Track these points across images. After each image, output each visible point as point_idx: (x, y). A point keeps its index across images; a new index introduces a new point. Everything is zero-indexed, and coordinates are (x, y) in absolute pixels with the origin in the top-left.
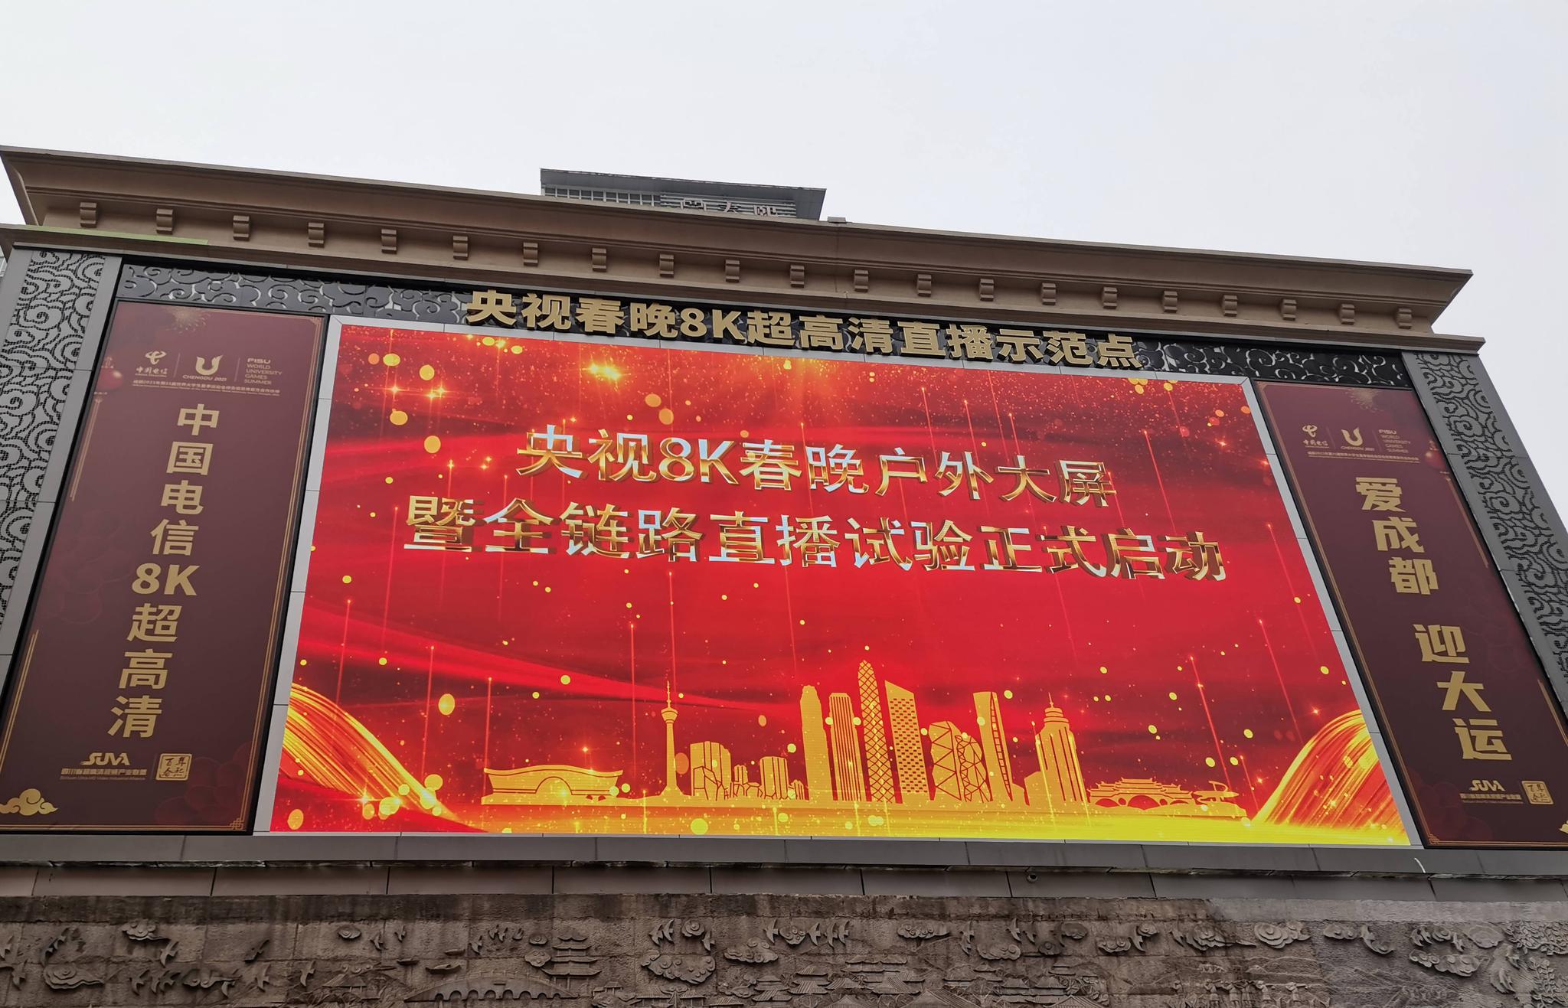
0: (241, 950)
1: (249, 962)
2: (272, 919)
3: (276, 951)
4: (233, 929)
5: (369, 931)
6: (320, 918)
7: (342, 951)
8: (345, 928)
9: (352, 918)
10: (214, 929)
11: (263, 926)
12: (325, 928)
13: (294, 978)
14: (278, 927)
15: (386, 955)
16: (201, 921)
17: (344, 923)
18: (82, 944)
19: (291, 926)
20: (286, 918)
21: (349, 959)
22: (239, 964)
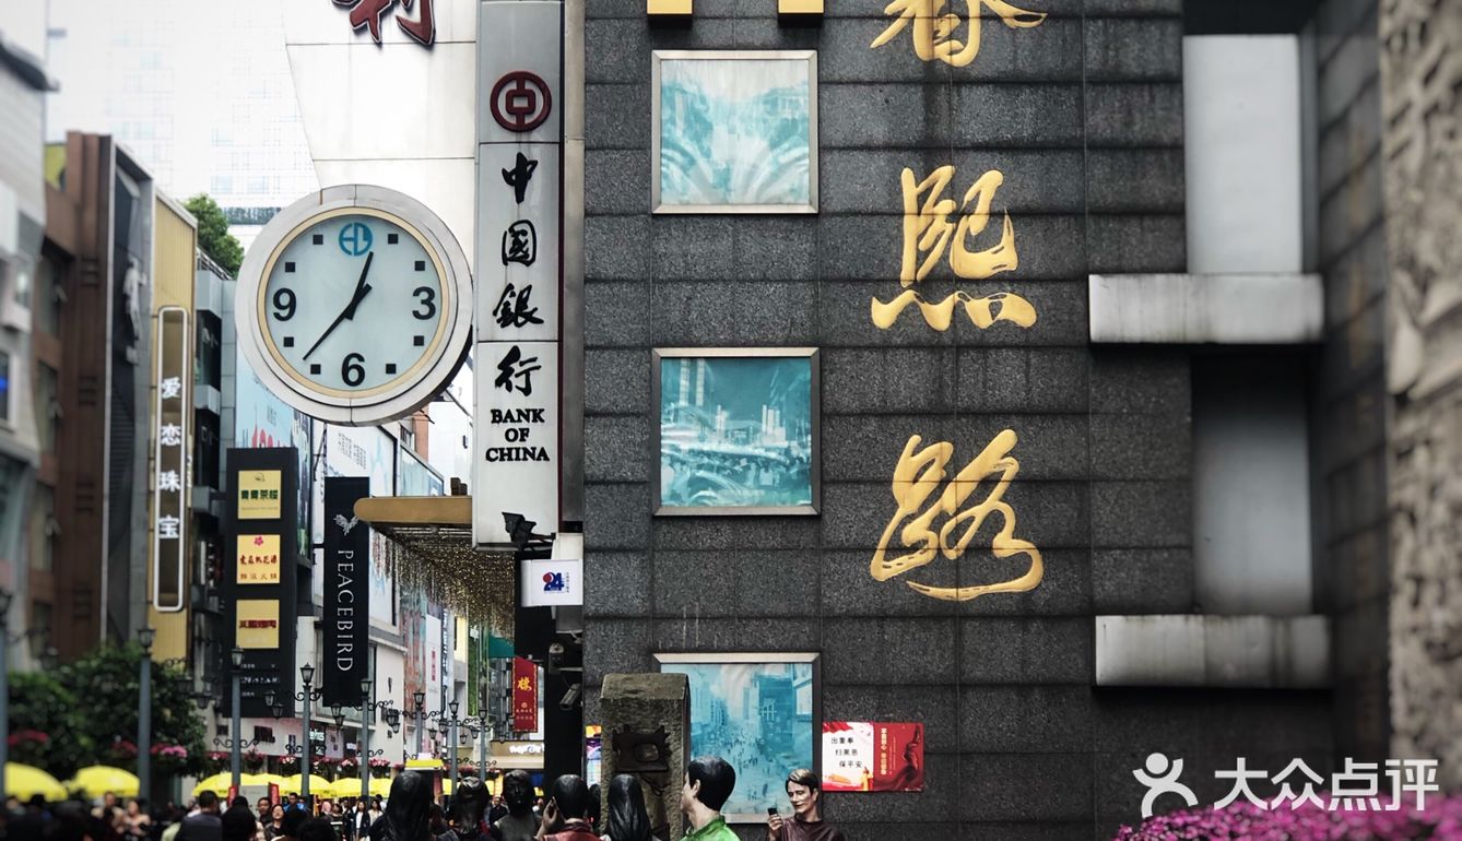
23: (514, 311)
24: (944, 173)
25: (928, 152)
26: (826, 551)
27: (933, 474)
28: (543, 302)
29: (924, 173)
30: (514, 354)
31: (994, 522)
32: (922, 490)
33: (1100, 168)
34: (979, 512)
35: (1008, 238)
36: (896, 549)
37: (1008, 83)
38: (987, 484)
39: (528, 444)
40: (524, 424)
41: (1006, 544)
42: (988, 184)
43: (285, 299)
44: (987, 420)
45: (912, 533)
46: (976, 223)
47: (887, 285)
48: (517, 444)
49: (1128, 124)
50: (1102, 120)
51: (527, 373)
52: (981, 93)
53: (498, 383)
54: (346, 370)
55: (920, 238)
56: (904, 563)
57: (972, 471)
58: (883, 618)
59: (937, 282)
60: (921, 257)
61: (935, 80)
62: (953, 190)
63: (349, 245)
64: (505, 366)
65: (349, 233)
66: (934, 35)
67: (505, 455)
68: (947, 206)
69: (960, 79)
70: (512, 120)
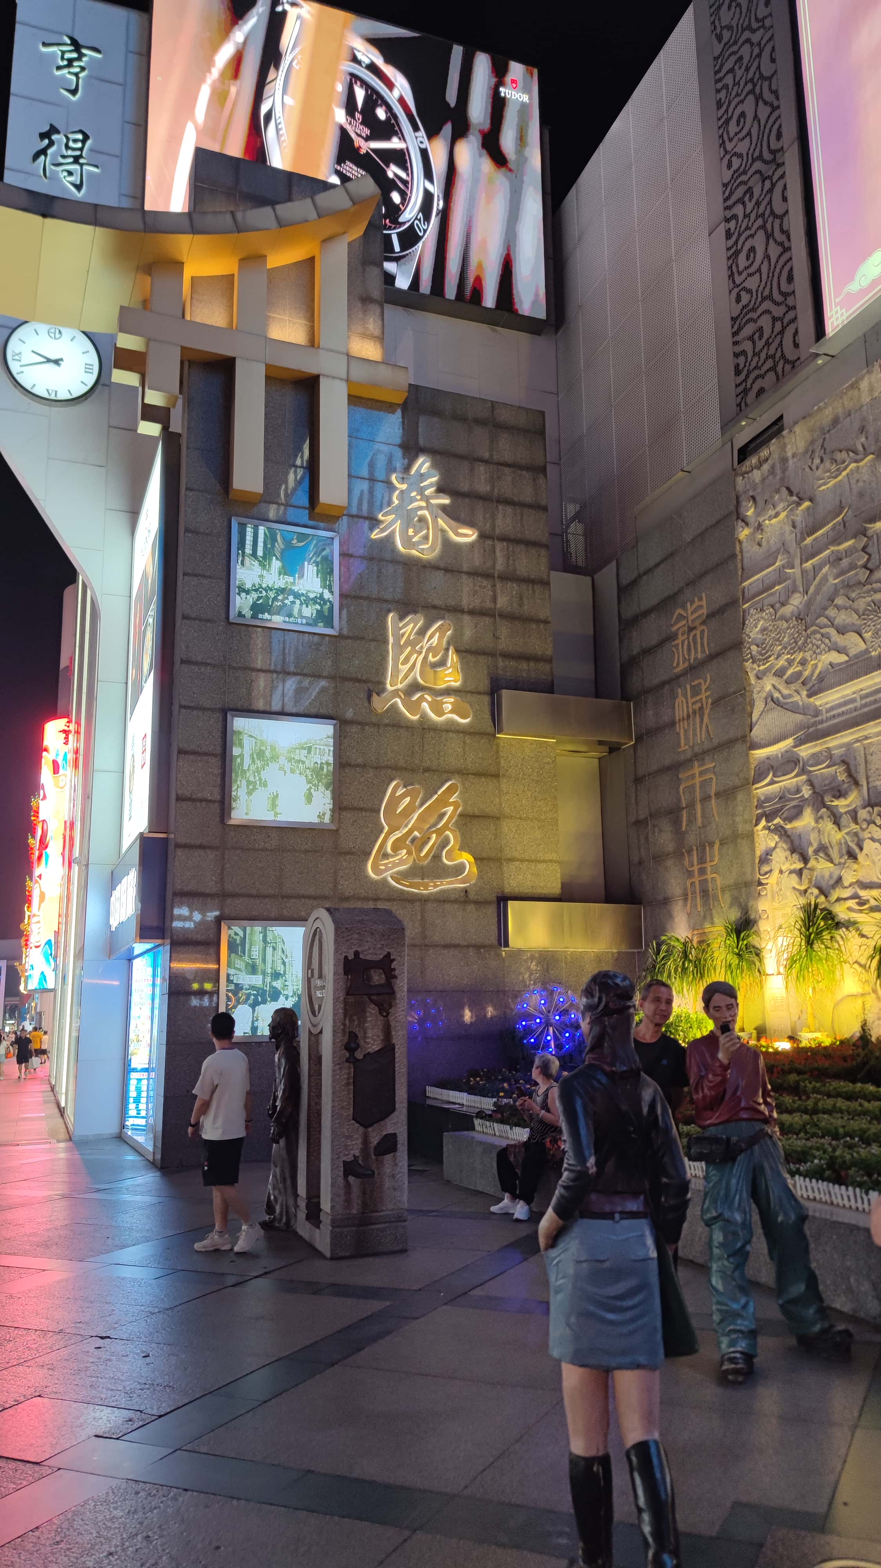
24: (412, 620)
25: (403, 605)
26: (340, 854)
31: (444, 841)
33: (504, 629)
36: (385, 855)
37: (457, 573)
38: (441, 816)
41: (452, 855)
42: (438, 630)
44: (439, 774)
47: (380, 686)
49: (521, 605)
50: (505, 600)
52: (437, 576)
56: (390, 864)
58: (376, 899)
59: (411, 688)
61: (410, 567)
69: (425, 568)
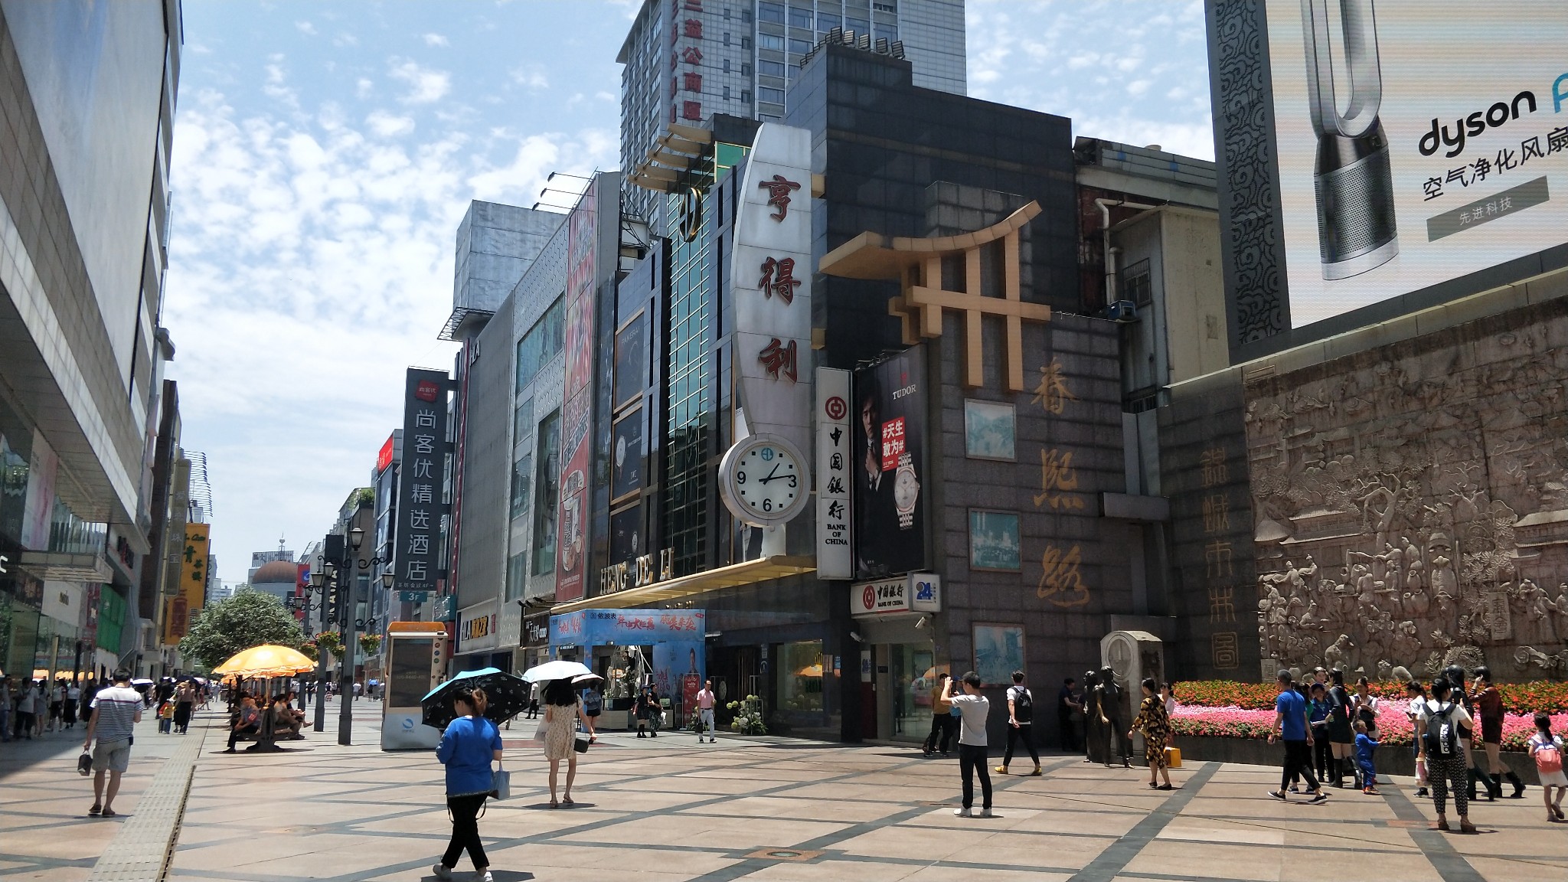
0: (1443, 368)
1: (1450, 375)
2: (1456, 343)
3: (1465, 363)
4: (1437, 354)
5: (1521, 334)
6: (1486, 334)
7: (1506, 355)
8: (1504, 337)
9: (1507, 329)
10: (1425, 357)
11: (1453, 349)
12: (1492, 340)
13: (1479, 380)
14: (1462, 347)
15: (1537, 350)
16: (1416, 354)
17: (1501, 335)
18: (1357, 384)
19: (1470, 344)
20: (1465, 341)
21: (1513, 360)
22: (1446, 377)
23: (835, 488)
24: (1054, 451)
25: (1050, 443)
26: (1023, 586)
27: (1055, 560)
28: (845, 484)
29: (1048, 451)
30: (835, 503)
31: (1074, 578)
32: (1052, 566)
33: (1100, 454)
34: (1069, 575)
35: (1074, 477)
36: (1046, 587)
37: (1073, 421)
38: (1071, 564)
39: (841, 538)
40: (839, 530)
41: (1078, 586)
42: (1067, 457)
43: (741, 476)
44: (1070, 540)
45: (1050, 581)
46: (1064, 471)
47: (1038, 490)
48: (837, 538)
50: (1100, 439)
51: (840, 511)
52: (1065, 423)
53: (830, 514)
54: (765, 505)
55: (1048, 474)
56: (1047, 593)
57: (1066, 559)
58: (1042, 612)
59: (1053, 491)
60: (1048, 481)
61: (1051, 418)
62: (1057, 458)
63: (765, 456)
64: (832, 507)
65: (765, 452)
66: (1049, 402)
67: (833, 542)
68: (1055, 464)
69: (1058, 419)
70: (833, 414)
